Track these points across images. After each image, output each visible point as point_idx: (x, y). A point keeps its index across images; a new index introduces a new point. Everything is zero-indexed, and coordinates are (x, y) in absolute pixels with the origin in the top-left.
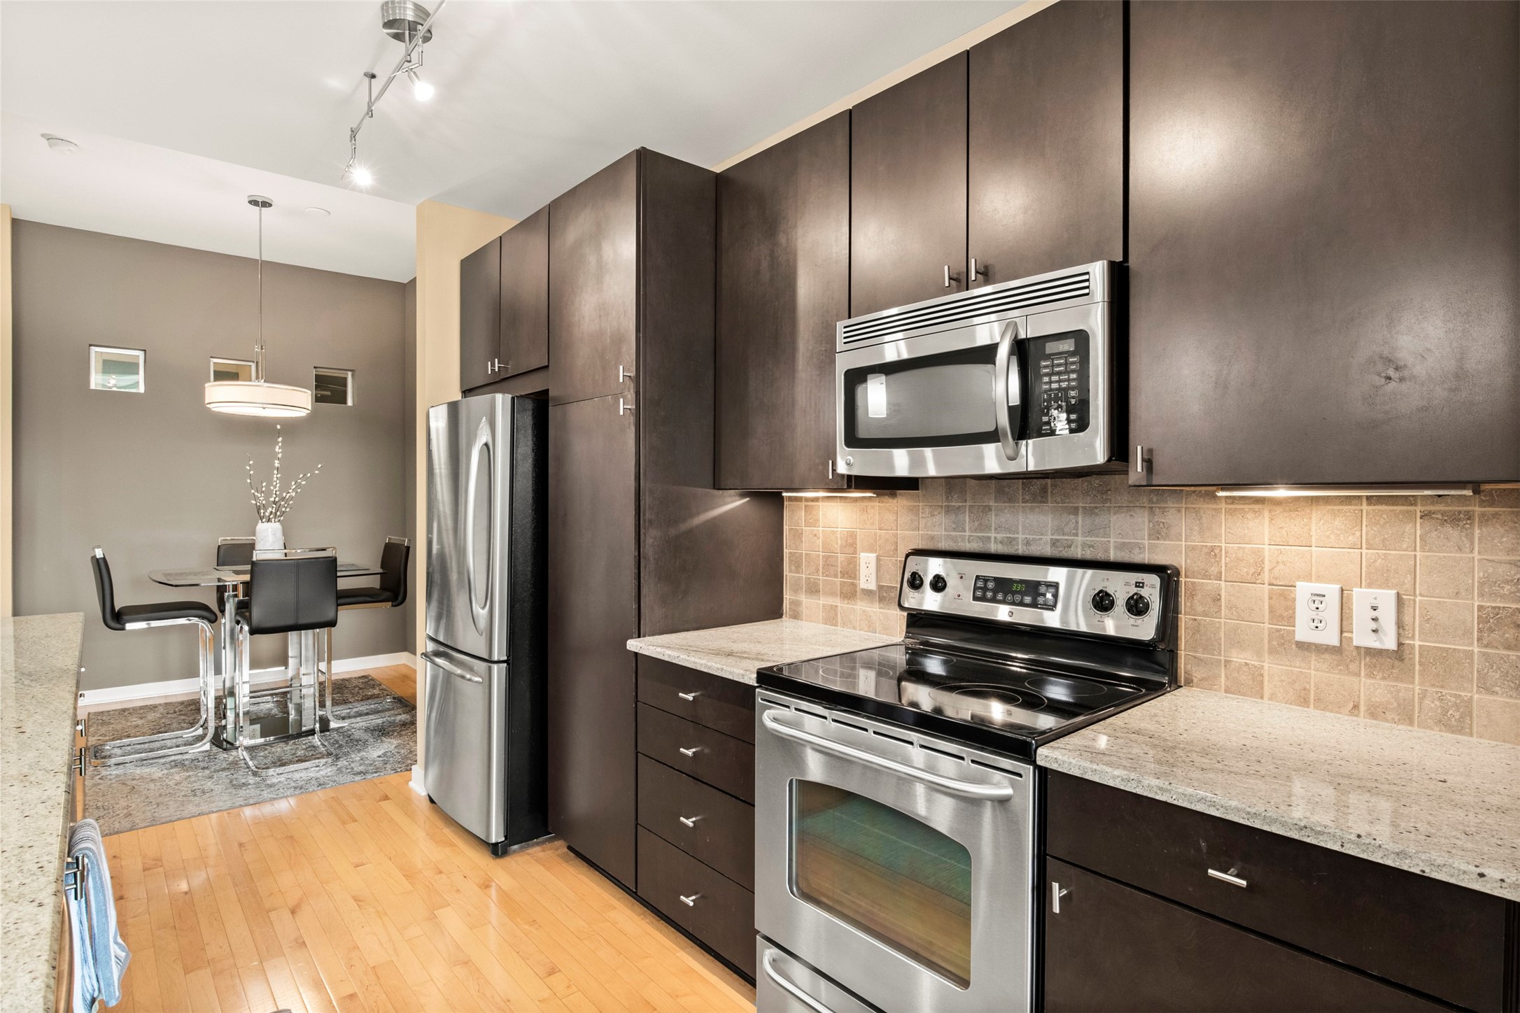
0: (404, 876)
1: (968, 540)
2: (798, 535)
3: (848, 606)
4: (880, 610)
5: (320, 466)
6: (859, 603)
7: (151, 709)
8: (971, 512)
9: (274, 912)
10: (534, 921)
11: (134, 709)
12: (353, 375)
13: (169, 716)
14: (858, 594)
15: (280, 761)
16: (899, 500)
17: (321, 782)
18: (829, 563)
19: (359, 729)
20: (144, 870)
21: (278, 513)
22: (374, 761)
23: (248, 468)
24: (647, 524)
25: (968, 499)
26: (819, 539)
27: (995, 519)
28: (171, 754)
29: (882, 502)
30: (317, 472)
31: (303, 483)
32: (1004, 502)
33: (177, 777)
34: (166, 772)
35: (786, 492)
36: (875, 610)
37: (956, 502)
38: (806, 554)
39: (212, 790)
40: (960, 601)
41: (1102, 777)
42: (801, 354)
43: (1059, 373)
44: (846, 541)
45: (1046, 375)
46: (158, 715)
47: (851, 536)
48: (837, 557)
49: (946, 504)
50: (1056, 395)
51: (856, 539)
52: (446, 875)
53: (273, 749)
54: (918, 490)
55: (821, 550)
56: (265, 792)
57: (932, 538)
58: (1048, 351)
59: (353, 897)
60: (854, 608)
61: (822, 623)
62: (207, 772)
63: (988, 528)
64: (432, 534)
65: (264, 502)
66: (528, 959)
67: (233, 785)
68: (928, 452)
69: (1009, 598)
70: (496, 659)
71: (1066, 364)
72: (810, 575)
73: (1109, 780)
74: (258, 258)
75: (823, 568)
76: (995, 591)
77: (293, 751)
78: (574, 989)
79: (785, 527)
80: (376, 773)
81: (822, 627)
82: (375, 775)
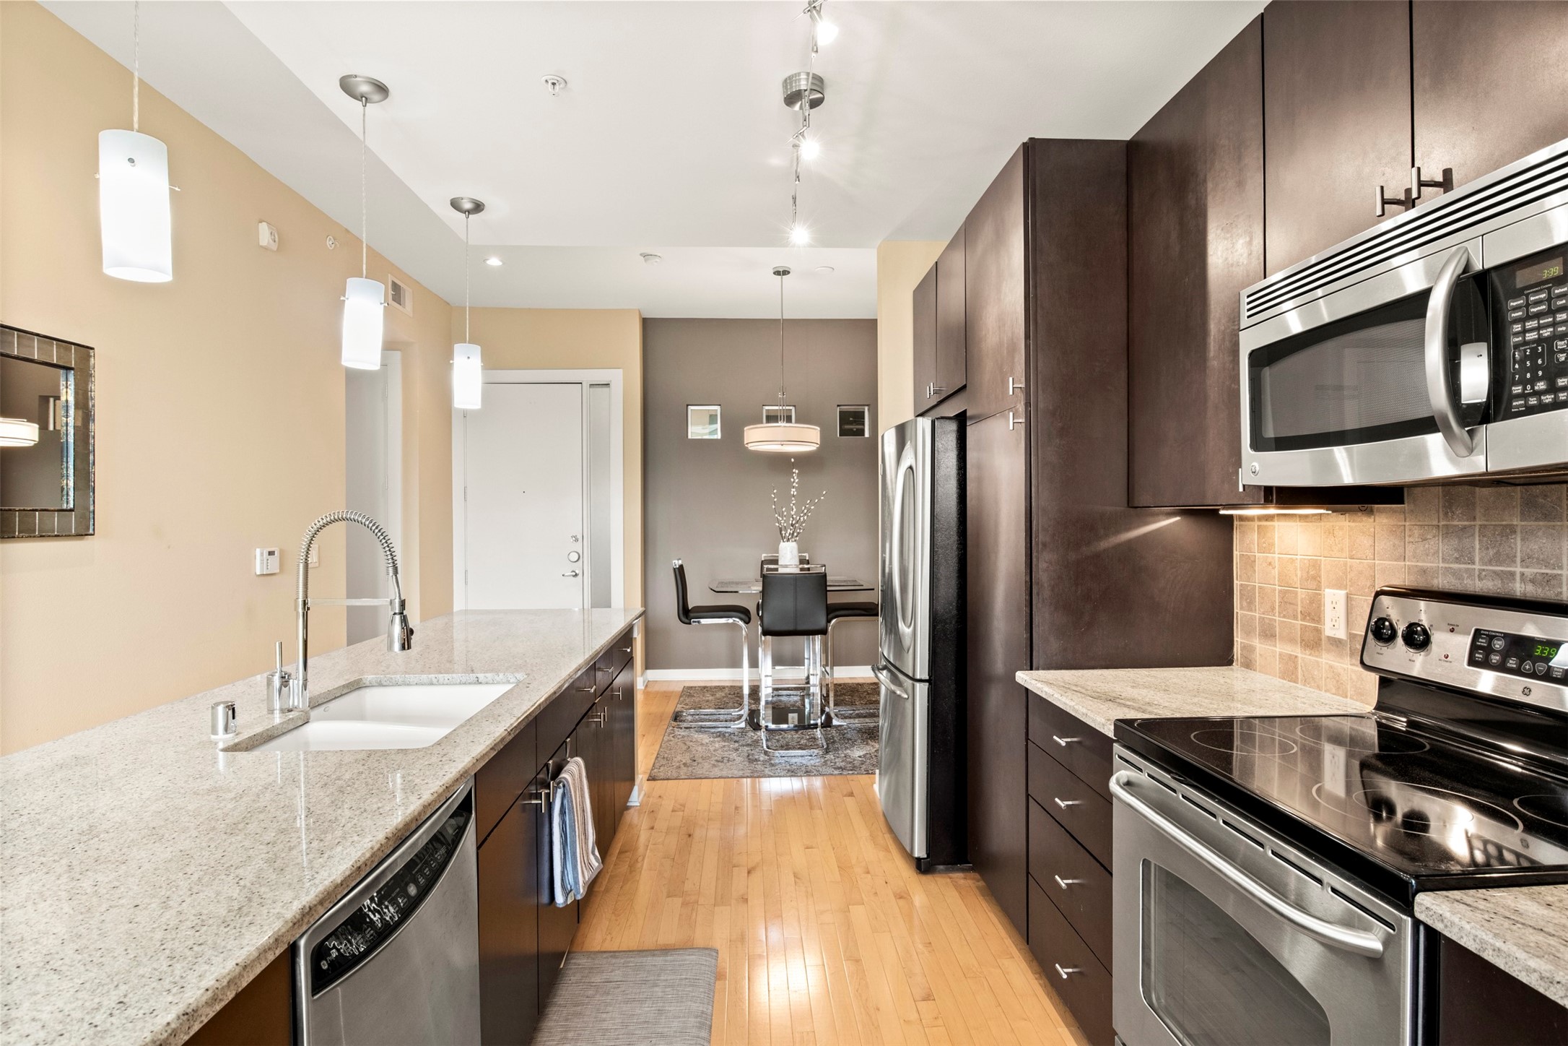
0: (838, 867)
1: (1479, 576)
2: (1250, 562)
3: (1309, 657)
4: (1352, 667)
5: (824, 492)
6: (1325, 655)
7: (721, 689)
8: (1482, 535)
9: (737, 868)
10: (930, 943)
11: (711, 687)
12: (869, 410)
13: (730, 696)
14: (1323, 643)
15: (787, 745)
16: (1377, 518)
17: (809, 770)
18: (1287, 600)
19: (853, 730)
20: (673, 811)
21: (795, 534)
22: (854, 760)
23: (773, 496)
24: (1040, 546)
25: (1478, 515)
26: (1274, 568)
27: (1522, 546)
28: (720, 726)
29: (1354, 521)
30: (822, 498)
31: (812, 507)
32: (1537, 519)
33: (717, 745)
34: (712, 739)
35: (1223, 509)
36: (1345, 666)
37: (1459, 521)
38: (1260, 588)
39: (734, 760)
40: (1448, 664)
41: (1510, 964)
42: (1212, 337)
43: (1538, 316)
44: (1308, 572)
45: (1516, 321)
46: (723, 695)
47: (1313, 566)
48: (1296, 593)
49: (1444, 523)
50: (1534, 350)
51: (1320, 570)
52: (872, 876)
53: (786, 735)
54: (1403, 503)
55: (1277, 583)
56: (767, 769)
57: (1424, 571)
58: (1519, 285)
59: (794, 873)
60: (1317, 662)
61: (1279, 677)
62: (737, 745)
63: (1512, 559)
64: (885, 554)
65: (785, 525)
66: (910, 977)
67: (749, 759)
68: (1339, 452)
69: (1528, 666)
70: (918, 677)
71: (1549, 299)
72: (1263, 614)
73: (1520, 971)
74: (780, 317)
75: (1279, 606)
76: (1505, 655)
77: (799, 740)
78: (940, 1022)
79: (1235, 553)
80: (851, 770)
81: (1279, 682)
82: (850, 772)
